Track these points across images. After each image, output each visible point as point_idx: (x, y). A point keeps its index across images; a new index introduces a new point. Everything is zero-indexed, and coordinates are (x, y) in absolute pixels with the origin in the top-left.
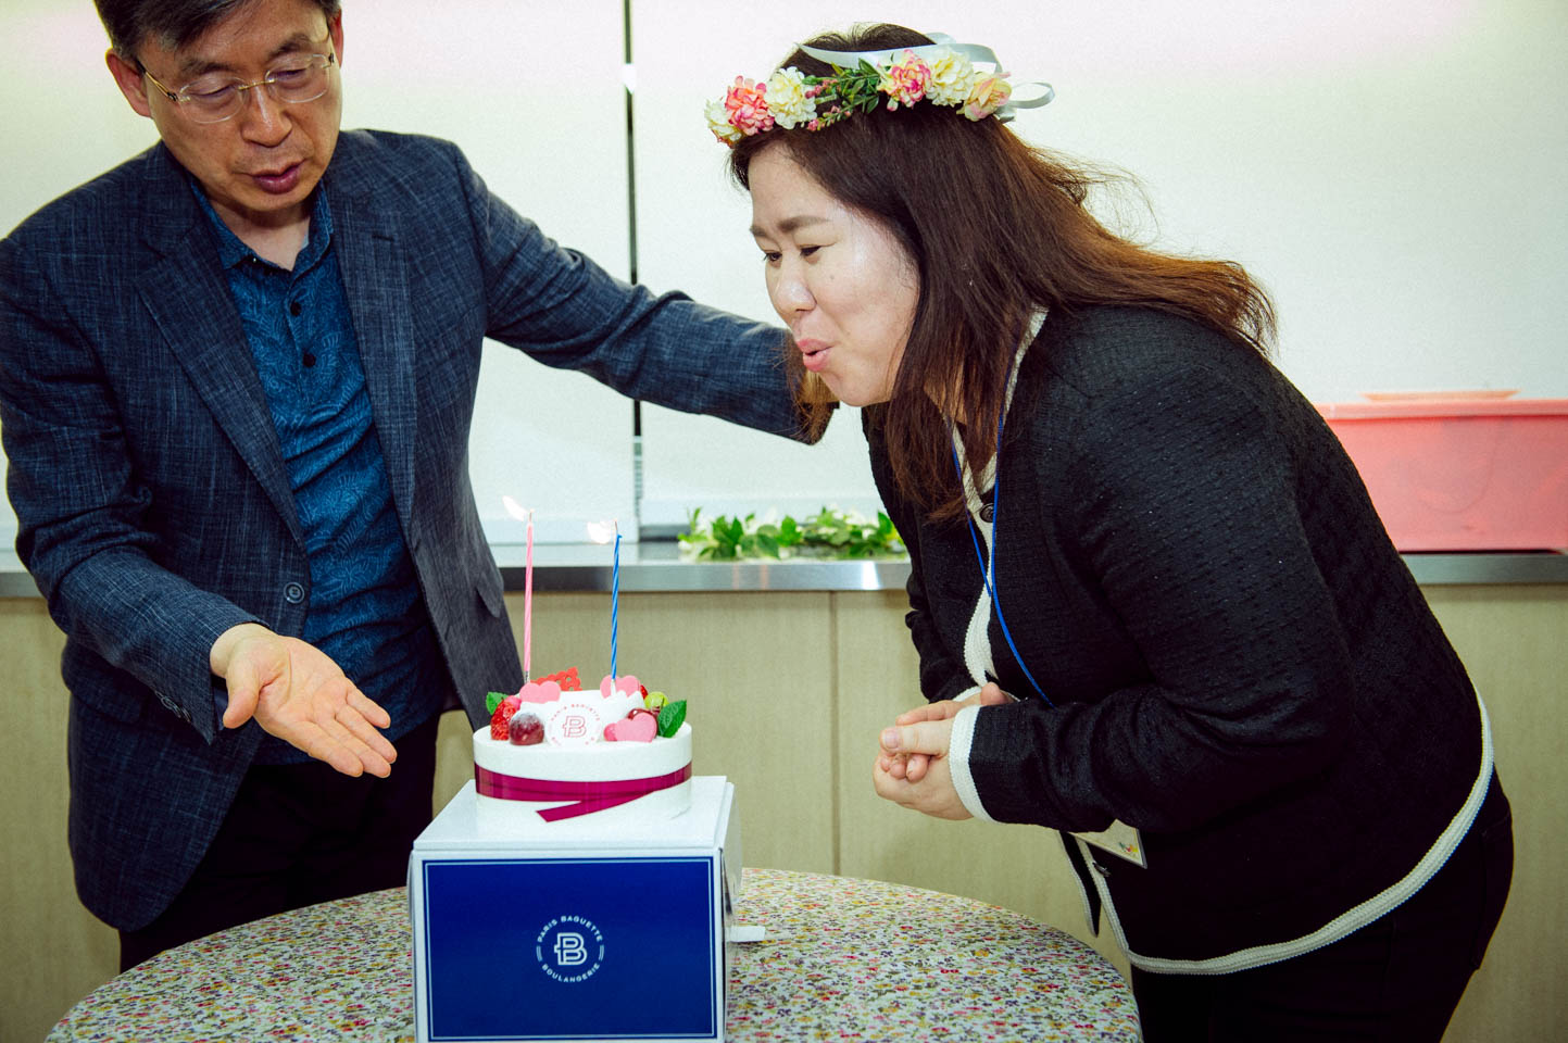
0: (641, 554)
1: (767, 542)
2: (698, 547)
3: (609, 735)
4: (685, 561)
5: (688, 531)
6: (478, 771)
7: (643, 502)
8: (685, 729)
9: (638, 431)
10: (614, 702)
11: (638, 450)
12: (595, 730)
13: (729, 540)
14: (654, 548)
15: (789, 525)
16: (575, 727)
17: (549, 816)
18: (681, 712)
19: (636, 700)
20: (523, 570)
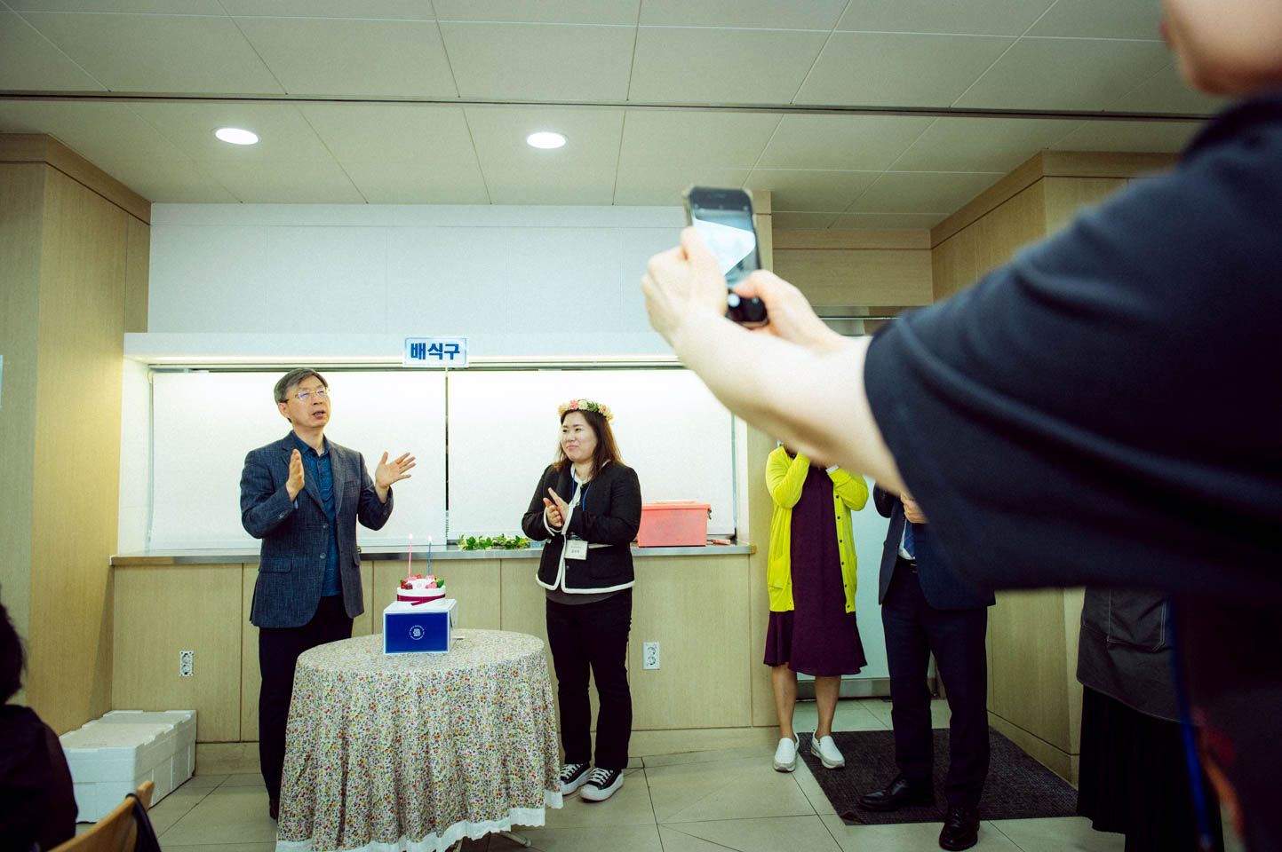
0: (448, 549)
1: (482, 545)
2: (463, 546)
3: (427, 587)
4: (459, 550)
5: (460, 542)
6: (398, 596)
7: (449, 533)
8: (443, 586)
9: (447, 509)
10: (429, 581)
11: (447, 515)
12: (424, 586)
13: (472, 544)
14: (451, 547)
15: (489, 540)
16: (419, 586)
17: (413, 604)
18: (442, 583)
19: (434, 580)
20: (408, 553)
